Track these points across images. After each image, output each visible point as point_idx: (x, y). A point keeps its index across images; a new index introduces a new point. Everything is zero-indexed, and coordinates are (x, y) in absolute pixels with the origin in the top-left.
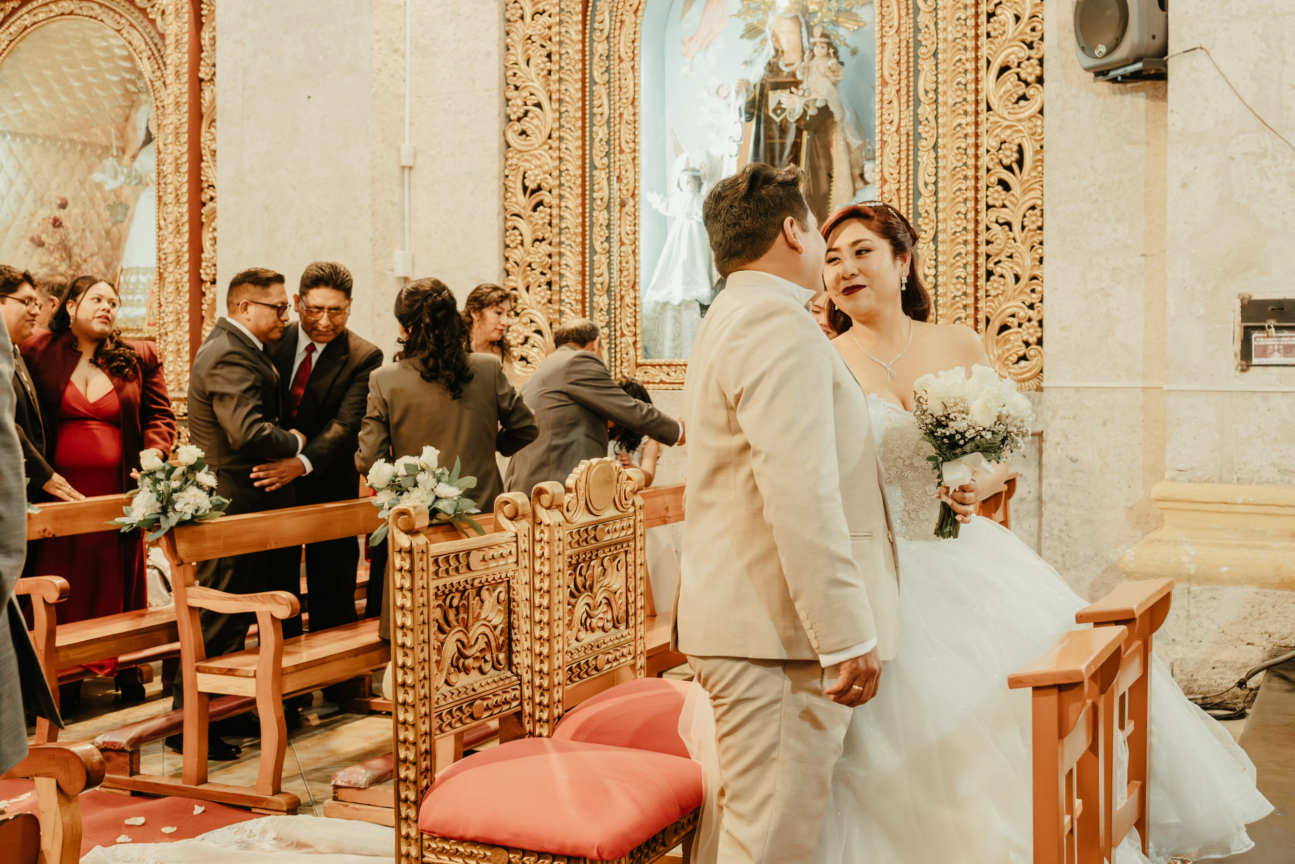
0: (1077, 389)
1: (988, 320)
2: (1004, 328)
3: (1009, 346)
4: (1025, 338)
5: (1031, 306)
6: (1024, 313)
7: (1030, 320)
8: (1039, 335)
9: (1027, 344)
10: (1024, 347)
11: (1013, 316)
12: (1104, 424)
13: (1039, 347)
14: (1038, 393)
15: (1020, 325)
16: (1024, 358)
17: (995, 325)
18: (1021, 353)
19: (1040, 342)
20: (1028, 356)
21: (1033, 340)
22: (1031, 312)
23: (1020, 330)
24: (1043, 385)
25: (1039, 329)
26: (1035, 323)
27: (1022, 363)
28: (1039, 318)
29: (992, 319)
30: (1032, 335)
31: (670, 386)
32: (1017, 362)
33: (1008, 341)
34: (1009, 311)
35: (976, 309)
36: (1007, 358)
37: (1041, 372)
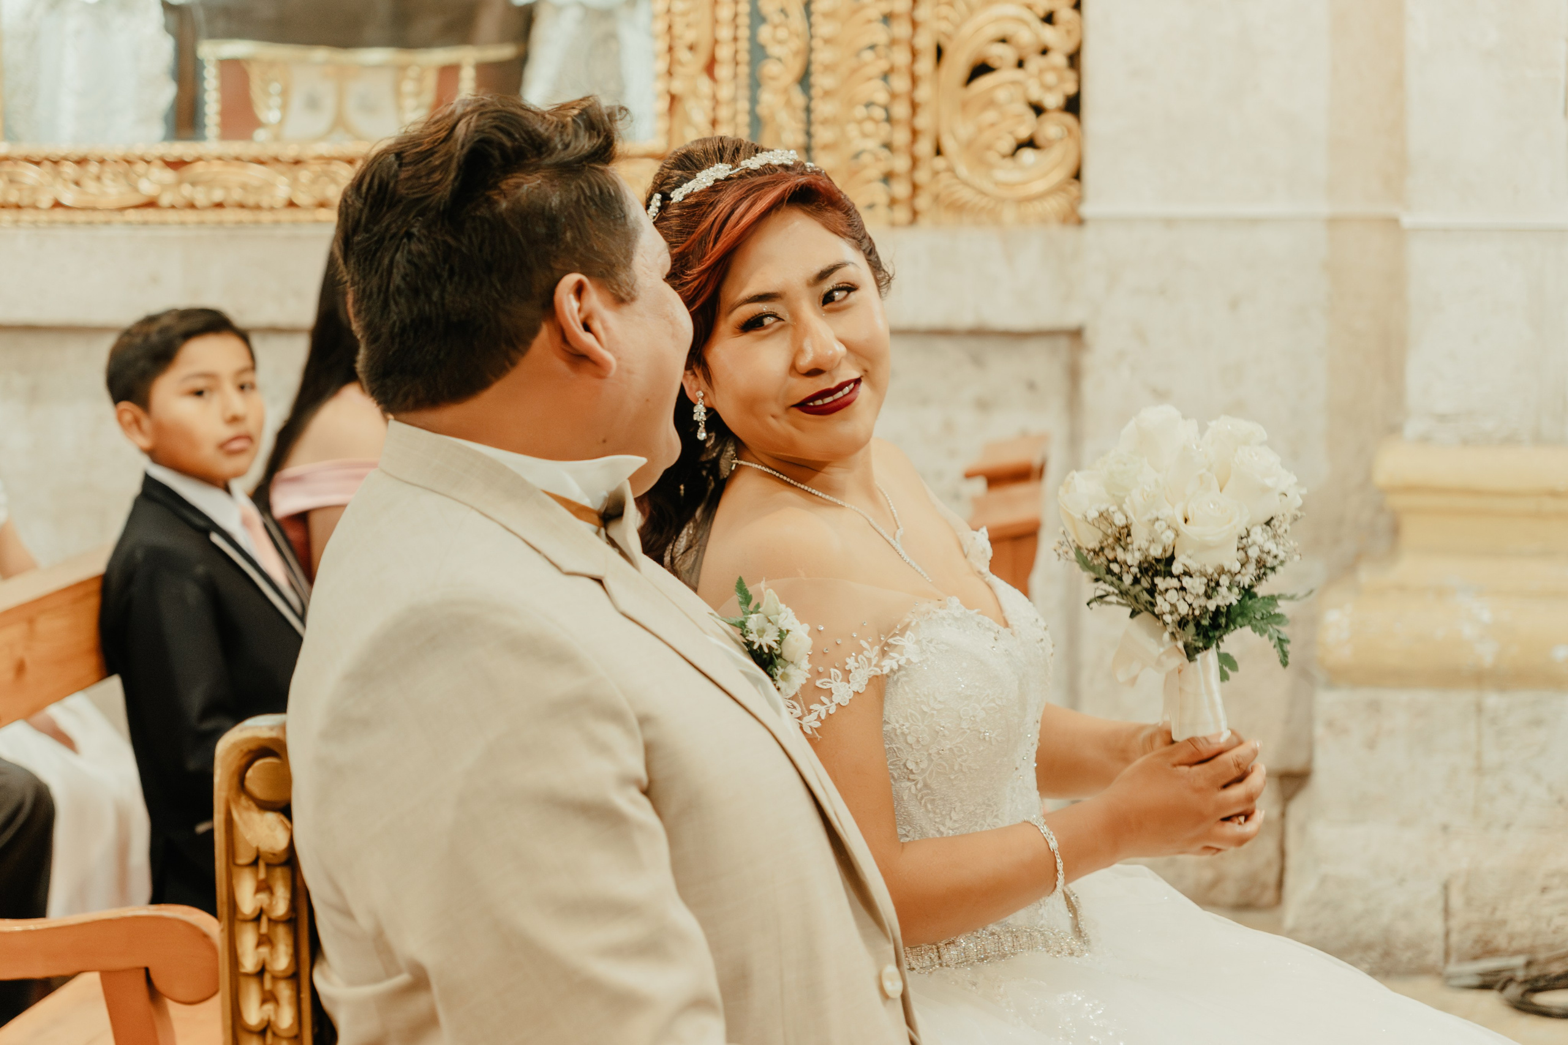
0: (1169, 222)
1: (939, 52)
2: (981, 69)
3: (990, 116)
4: (1036, 94)
5: (1049, 19)
6: (1030, 33)
7: (1044, 52)
8: (1070, 88)
9: (1038, 110)
10: (1030, 115)
11: (1003, 41)
12: (1234, 305)
13: (1069, 119)
14: (1070, 233)
15: (1020, 64)
16: (1030, 143)
17: (959, 63)
18: (1024, 133)
19: (1073, 105)
20: (1040, 141)
21: (1053, 100)
22: (1049, 34)
23: (1018, 74)
24: (1087, 210)
25: (1071, 75)
26: (1058, 59)
27: (1027, 155)
28: (1070, 47)
29: (949, 49)
30: (1048, 88)
31: (80, 217)
32: (1014, 154)
33: (990, 103)
34: (993, 31)
35: (915, 24)
36: (989, 147)
37: (1077, 176)
